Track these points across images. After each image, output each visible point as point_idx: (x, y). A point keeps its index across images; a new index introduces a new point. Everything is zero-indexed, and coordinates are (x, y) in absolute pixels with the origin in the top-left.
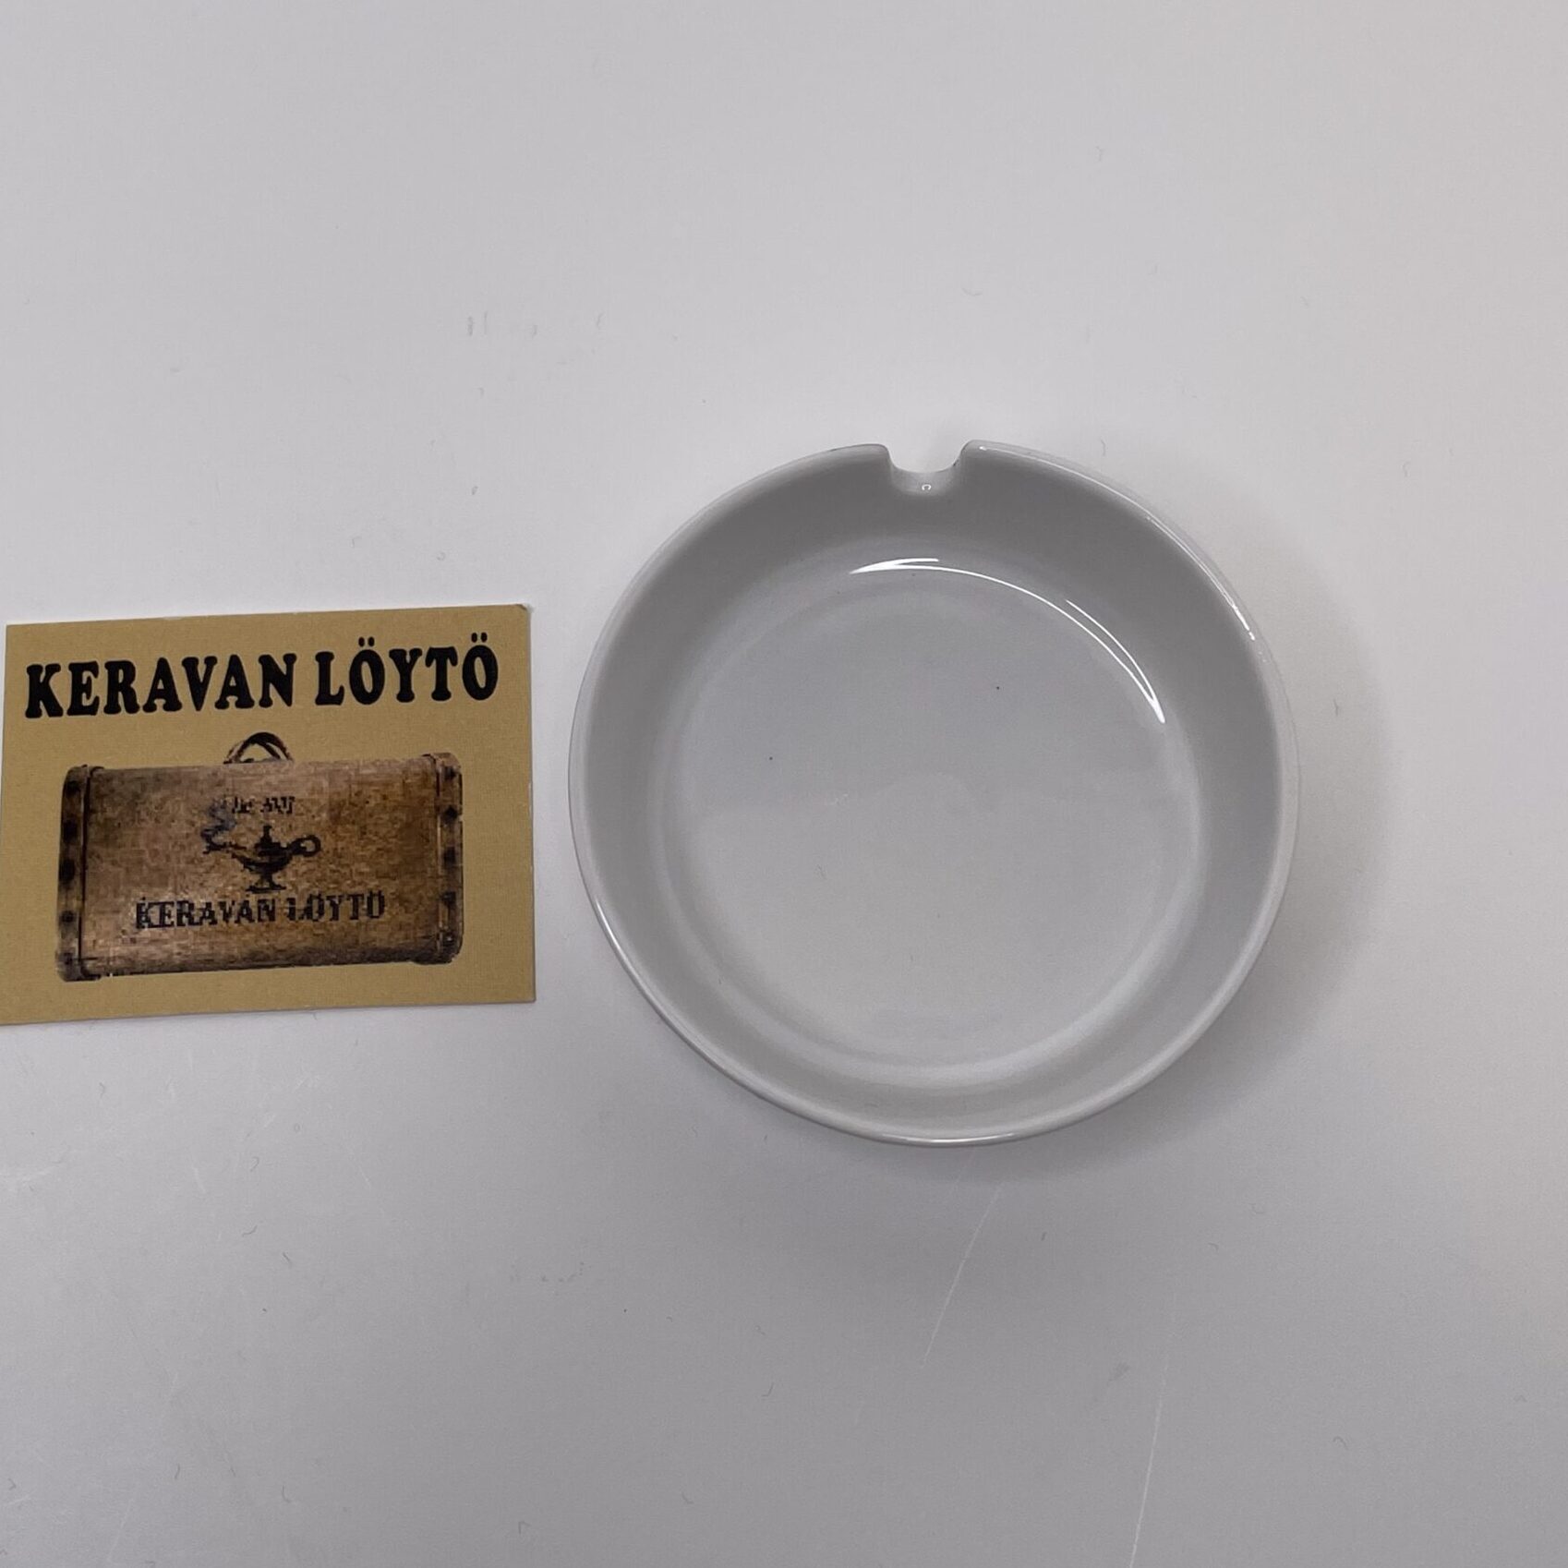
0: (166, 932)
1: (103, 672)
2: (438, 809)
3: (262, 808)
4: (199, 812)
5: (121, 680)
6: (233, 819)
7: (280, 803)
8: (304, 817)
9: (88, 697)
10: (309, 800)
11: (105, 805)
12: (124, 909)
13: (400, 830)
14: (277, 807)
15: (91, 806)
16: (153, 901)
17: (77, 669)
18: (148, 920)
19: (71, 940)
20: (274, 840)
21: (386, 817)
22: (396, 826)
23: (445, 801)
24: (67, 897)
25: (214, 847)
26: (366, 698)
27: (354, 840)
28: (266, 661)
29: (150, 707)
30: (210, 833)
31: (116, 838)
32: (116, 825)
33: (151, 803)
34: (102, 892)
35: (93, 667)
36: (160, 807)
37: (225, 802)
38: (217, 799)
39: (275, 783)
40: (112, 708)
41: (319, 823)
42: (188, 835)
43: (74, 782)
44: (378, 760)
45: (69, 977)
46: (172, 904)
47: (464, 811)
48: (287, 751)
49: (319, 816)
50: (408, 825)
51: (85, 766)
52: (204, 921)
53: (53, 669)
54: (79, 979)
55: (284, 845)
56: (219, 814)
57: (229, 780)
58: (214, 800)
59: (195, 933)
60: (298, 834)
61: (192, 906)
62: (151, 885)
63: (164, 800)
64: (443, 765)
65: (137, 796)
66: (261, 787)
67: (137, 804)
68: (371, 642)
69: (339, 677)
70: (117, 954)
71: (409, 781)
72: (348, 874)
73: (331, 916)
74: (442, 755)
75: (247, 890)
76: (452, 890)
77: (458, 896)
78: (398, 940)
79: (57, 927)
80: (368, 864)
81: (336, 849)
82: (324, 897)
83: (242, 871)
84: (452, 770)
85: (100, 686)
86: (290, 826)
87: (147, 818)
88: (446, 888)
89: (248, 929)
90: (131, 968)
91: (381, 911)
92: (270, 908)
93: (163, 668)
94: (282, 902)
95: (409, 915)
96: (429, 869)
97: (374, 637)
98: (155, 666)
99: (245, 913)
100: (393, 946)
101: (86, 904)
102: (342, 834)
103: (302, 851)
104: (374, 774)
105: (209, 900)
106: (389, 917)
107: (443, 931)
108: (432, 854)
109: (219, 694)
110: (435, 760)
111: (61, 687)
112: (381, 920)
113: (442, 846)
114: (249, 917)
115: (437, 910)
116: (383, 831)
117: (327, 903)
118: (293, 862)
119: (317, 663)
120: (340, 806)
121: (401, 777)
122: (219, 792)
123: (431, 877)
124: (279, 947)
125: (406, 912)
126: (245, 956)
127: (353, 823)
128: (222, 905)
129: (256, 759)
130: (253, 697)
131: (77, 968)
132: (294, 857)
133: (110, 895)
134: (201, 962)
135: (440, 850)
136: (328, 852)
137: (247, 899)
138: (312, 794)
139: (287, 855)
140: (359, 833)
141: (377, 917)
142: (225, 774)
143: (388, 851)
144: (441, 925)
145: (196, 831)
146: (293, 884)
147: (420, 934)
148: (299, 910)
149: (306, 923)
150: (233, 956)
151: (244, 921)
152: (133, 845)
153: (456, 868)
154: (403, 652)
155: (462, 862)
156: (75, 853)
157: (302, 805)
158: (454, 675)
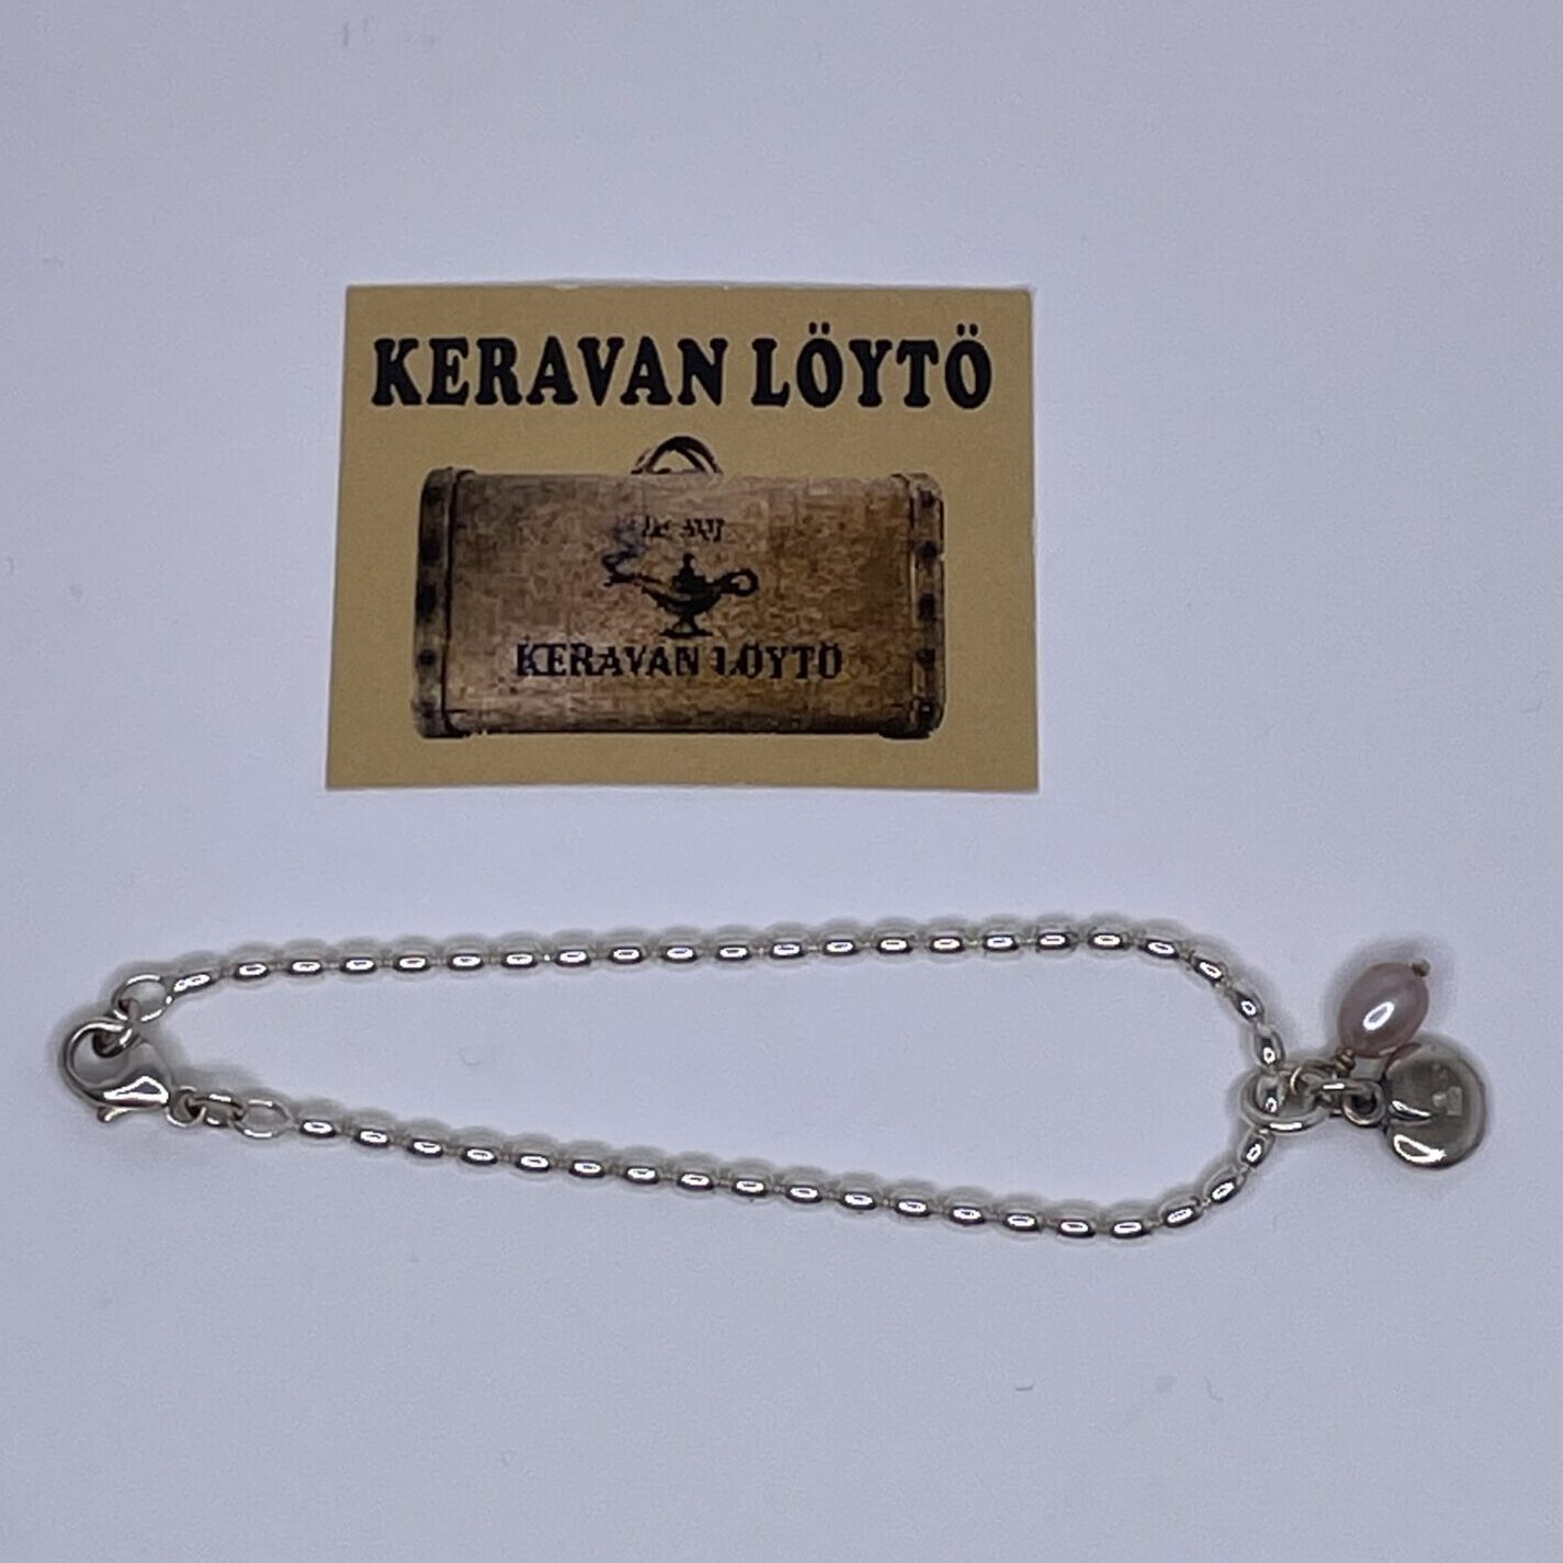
0: (559, 682)
1: (475, 352)
2: (911, 544)
3: (682, 531)
4: (601, 533)
5: (498, 361)
6: (644, 545)
7: (705, 527)
8: (737, 547)
9: (455, 382)
10: (744, 525)
11: (476, 520)
12: (500, 651)
13: (862, 569)
14: (702, 532)
15: (459, 520)
16: (538, 642)
17: (440, 346)
18: (533, 666)
19: (432, 686)
20: (697, 573)
21: (843, 550)
22: (856, 563)
23: (921, 534)
24: (426, 634)
25: (618, 578)
26: (818, 399)
27: (804, 576)
28: (687, 346)
29: (535, 398)
30: (612, 560)
31: (489, 560)
32: (491, 543)
33: (536, 518)
34: (472, 628)
35: (461, 345)
36: (548, 524)
37: (633, 522)
38: (622, 517)
39: (698, 501)
40: (486, 397)
41: (756, 553)
42: (584, 562)
43: (436, 489)
44: (834, 479)
45: (429, 734)
46: (563, 646)
47: (946, 548)
48: (715, 461)
49: (756, 545)
50: (871, 562)
51: (450, 469)
52: (608, 672)
53: (409, 345)
54: (442, 736)
55: (710, 580)
56: (626, 536)
57: (639, 494)
58: (618, 518)
59: (594, 685)
60: (729, 566)
61: (589, 651)
62: (536, 622)
63: (554, 516)
64: (918, 488)
65: (518, 509)
66: (681, 505)
67: (518, 520)
68: (826, 328)
69: (784, 372)
70: (493, 707)
71: (872, 507)
72: (794, 622)
73: (771, 673)
74: (916, 476)
75: (662, 634)
76: (930, 647)
77: (937, 654)
78: (860, 706)
79: (415, 669)
80: (820, 608)
81: (778, 589)
82: (762, 648)
83: (656, 609)
84: (930, 493)
85: (470, 369)
86: (719, 559)
87: (532, 538)
88: (922, 645)
89: (662, 684)
90: (510, 725)
91: (837, 669)
92: (692, 658)
93: (553, 351)
94: (708, 651)
95: (873, 676)
96: (900, 620)
97: (830, 323)
98: (542, 347)
99: (659, 661)
100: (853, 714)
101: (452, 642)
102: (787, 570)
103: (735, 590)
104: (828, 497)
105: (612, 644)
106: (847, 676)
107: (918, 698)
108: (904, 600)
109: (626, 385)
110: (907, 483)
111: (419, 368)
112: (838, 680)
113: (918, 590)
114: (665, 669)
115: (910, 674)
116: (839, 568)
117: (766, 656)
118: (721, 602)
119: (754, 354)
120: (784, 535)
121: (863, 500)
122: (625, 509)
123: (903, 630)
124: (705, 709)
125: (870, 672)
126: (659, 716)
127: (801, 556)
128: (629, 652)
129: (674, 469)
130: (671, 392)
131: (438, 722)
132: (723, 596)
133: (483, 633)
134: (598, 721)
135: (915, 597)
136: (767, 591)
137: (662, 645)
138: (747, 517)
139: (714, 595)
140: (808, 570)
141: (831, 677)
142: (633, 487)
143: (847, 593)
144: (915, 690)
145: (596, 556)
146: (720, 628)
147: (890, 701)
148: (730, 663)
149: (738, 679)
150: (643, 716)
151: (657, 672)
152: (513, 570)
153: (935, 620)
154: (867, 344)
155: (942, 611)
156: (436, 577)
157: (735, 531)
158: (934, 374)
